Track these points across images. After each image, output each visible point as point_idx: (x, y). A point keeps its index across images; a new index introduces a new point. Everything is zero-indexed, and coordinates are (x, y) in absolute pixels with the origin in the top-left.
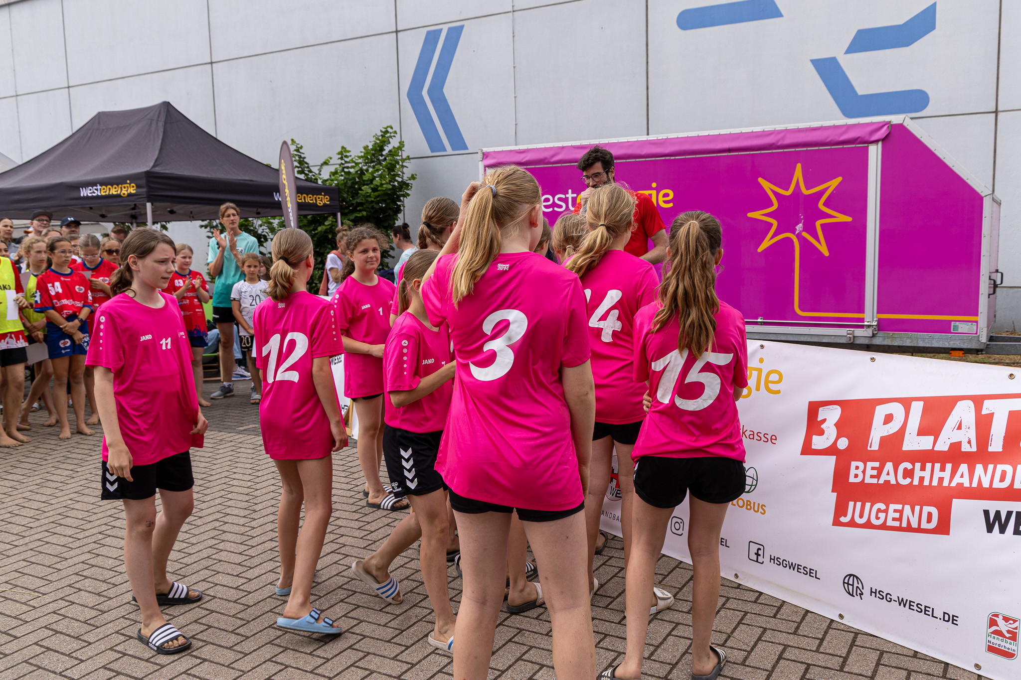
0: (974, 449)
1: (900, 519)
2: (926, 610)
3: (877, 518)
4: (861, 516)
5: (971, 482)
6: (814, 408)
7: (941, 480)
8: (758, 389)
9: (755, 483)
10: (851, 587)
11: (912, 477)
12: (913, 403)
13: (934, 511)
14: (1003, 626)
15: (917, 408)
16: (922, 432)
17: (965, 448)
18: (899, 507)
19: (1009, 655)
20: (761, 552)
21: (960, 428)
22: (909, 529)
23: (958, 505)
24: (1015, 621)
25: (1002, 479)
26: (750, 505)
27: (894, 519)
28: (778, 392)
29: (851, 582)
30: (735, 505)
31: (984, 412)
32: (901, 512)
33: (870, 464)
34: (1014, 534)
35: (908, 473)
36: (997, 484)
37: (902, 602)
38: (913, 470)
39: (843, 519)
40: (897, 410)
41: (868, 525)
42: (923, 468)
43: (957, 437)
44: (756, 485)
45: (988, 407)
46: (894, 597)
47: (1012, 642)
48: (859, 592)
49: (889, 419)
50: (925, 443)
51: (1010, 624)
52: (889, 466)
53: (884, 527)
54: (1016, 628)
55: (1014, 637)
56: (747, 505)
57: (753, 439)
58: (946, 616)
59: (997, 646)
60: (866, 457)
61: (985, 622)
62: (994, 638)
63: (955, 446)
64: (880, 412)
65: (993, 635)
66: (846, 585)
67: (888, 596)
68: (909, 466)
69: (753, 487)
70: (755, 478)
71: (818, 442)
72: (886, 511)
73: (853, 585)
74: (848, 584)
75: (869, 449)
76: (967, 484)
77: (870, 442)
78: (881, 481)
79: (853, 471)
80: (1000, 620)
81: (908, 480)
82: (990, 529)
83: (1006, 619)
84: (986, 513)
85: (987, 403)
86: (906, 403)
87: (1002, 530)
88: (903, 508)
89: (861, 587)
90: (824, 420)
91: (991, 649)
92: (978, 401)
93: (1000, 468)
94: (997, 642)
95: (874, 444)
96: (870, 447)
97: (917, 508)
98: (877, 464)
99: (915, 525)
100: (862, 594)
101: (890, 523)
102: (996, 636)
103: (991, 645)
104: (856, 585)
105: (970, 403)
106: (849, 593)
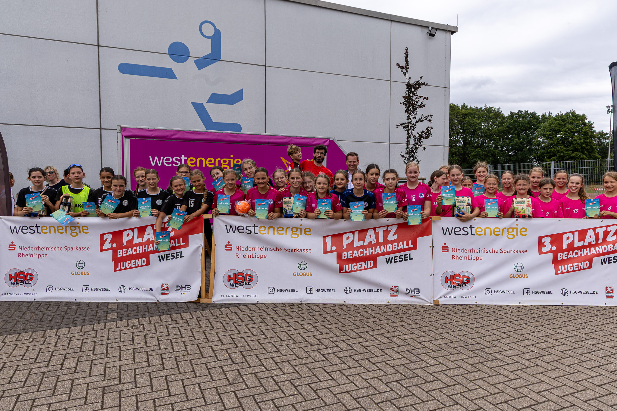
0: (595, 243)
1: (578, 267)
2: (588, 292)
3: (571, 269)
5: (596, 252)
6: (540, 239)
7: (587, 253)
8: (517, 235)
11: (578, 254)
13: (588, 263)
14: (609, 290)
15: (576, 234)
16: (579, 241)
17: (593, 243)
18: (577, 264)
19: (612, 297)
22: (581, 269)
23: (594, 259)
28: (526, 235)
31: (596, 232)
32: (578, 265)
33: (565, 253)
35: (577, 253)
36: (604, 251)
37: (580, 292)
40: (570, 235)
41: (568, 272)
43: (590, 240)
49: (568, 238)
50: (581, 244)
52: (571, 252)
53: (573, 271)
55: (612, 291)
60: (563, 251)
61: (605, 290)
63: (590, 243)
64: (565, 237)
71: (544, 250)
72: (573, 266)
76: (595, 253)
78: (568, 258)
79: (559, 256)
80: (608, 288)
81: (577, 255)
83: (610, 287)
86: (573, 233)
90: (545, 242)
91: (608, 297)
92: (594, 229)
93: (603, 247)
94: (609, 295)
95: (565, 247)
97: (583, 263)
98: (567, 253)
99: (582, 268)
101: (575, 269)
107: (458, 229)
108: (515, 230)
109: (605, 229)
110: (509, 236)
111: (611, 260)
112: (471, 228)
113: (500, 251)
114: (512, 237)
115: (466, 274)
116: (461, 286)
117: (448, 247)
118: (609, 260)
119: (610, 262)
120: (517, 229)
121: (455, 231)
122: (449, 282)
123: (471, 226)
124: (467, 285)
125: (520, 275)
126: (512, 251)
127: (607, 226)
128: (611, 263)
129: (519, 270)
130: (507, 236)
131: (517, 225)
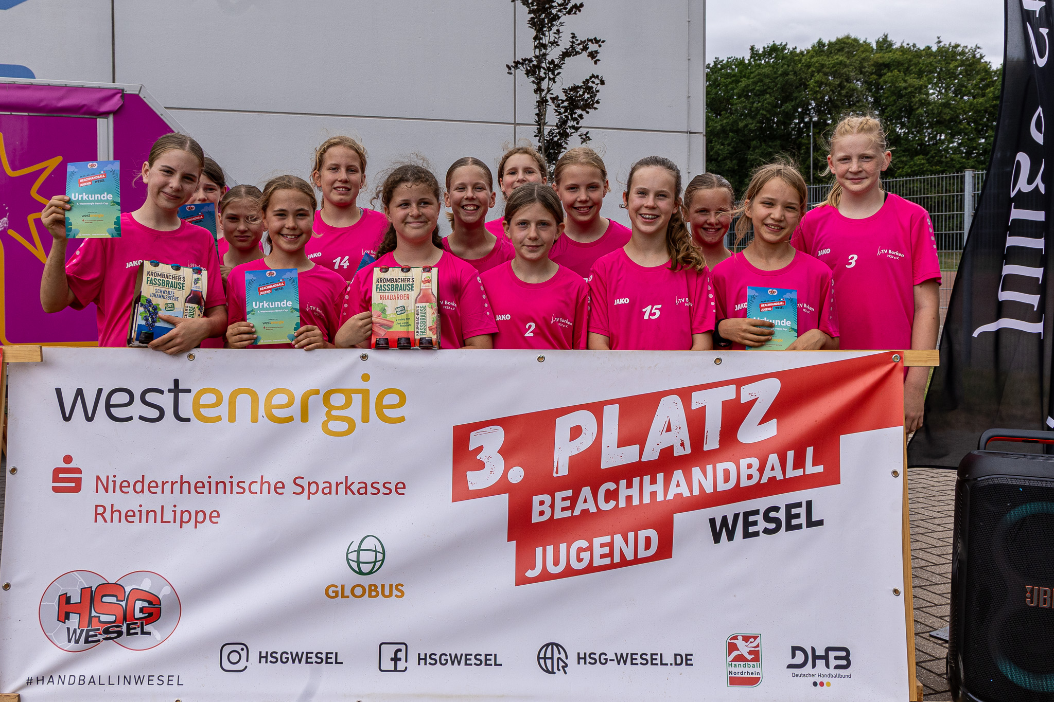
0: (688, 451)
1: (611, 554)
2: (652, 660)
3: (580, 560)
4: (556, 563)
6: (462, 435)
7: (653, 494)
8: (365, 419)
9: (380, 557)
10: (549, 662)
11: (617, 499)
12: (606, 408)
13: (653, 534)
14: (744, 648)
15: (612, 414)
16: (623, 442)
18: (607, 539)
20: (401, 655)
21: (669, 429)
23: (679, 519)
24: (755, 638)
25: (727, 480)
26: (376, 590)
27: (602, 556)
28: (402, 419)
29: (549, 655)
30: (348, 597)
31: (694, 406)
32: (611, 545)
33: (559, 495)
34: (744, 538)
36: (722, 487)
37: (621, 659)
38: (617, 490)
39: (530, 574)
40: (586, 419)
41: (569, 572)
42: (629, 485)
43: (667, 440)
44: (383, 560)
45: (698, 400)
46: (611, 656)
47: (755, 663)
48: (561, 664)
49: (576, 432)
50: (630, 454)
51: (751, 642)
52: (586, 491)
53: (591, 569)
54: (758, 646)
55: (756, 656)
56: (370, 590)
57: (366, 493)
58: (679, 658)
59: (740, 675)
60: (552, 486)
61: (724, 649)
62: (735, 666)
64: (563, 426)
65: (733, 663)
66: (542, 661)
67: (603, 656)
68: (611, 486)
69: (378, 564)
70: (379, 549)
71: (476, 480)
72: (590, 549)
73: (552, 658)
74: (545, 658)
75: (555, 475)
76: (686, 494)
77: (555, 466)
80: (740, 643)
81: (612, 504)
82: (717, 539)
83: (746, 639)
84: (712, 521)
85: (695, 396)
86: (596, 409)
87: (731, 537)
88: (612, 539)
89: (563, 656)
90: (480, 449)
91: (735, 681)
92: (685, 394)
93: (721, 467)
94: (741, 670)
96: (557, 473)
97: (631, 535)
99: (630, 556)
100: (566, 665)
102: (737, 663)
103: (733, 675)
104: (556, 655)
105: (676, 398)
106: (547, 671)
107: (124, 398)
108: (357, 399)
109: (729, 393)
110: (334, 426)
111: (755, 523)
112: (176, 389)
113: (290, 487)
114: (344, 426)
115: (146, 585)
116: (120, 634)
117: (78, 471)
118: (747, 524)
119: (752, 529)
120: (365, 393)
121: (108, 406)
122: (74, 620)
123: (176, 382)
124: (147, 628)
125: (373, 588)
126: (342, 488)
127: (740, 383)
128: (756, 534)
129: (366, 568)
130: (325, 425)
131: (366, 377)
